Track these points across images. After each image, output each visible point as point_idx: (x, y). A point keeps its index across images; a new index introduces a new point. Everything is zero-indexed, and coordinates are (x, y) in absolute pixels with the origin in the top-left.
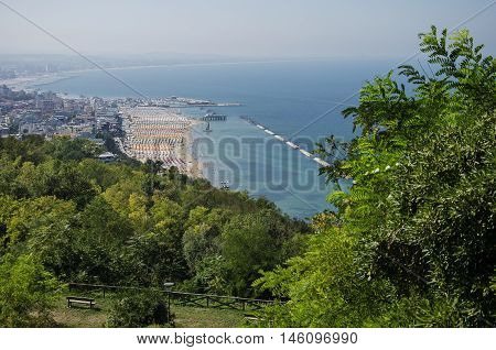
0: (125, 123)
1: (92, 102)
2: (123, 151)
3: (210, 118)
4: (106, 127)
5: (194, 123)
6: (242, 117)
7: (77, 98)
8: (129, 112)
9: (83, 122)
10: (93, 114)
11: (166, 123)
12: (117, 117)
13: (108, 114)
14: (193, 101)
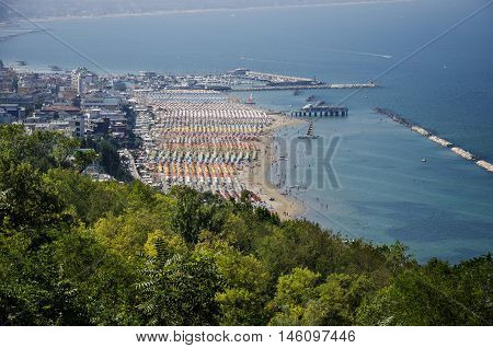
0: (141, 120)
1: (76, 78)
2: (135, 174)
3: (313, 113)
4: (103, 127)
5: (280, 121)
6: (380, 111)
7: (45, 71)
8: (150, 99)
9: (56, 117)
10: (76, 103)
11: (225, 121)
12: (125, 108)
13: (107, 102)
14: (279, 79)
